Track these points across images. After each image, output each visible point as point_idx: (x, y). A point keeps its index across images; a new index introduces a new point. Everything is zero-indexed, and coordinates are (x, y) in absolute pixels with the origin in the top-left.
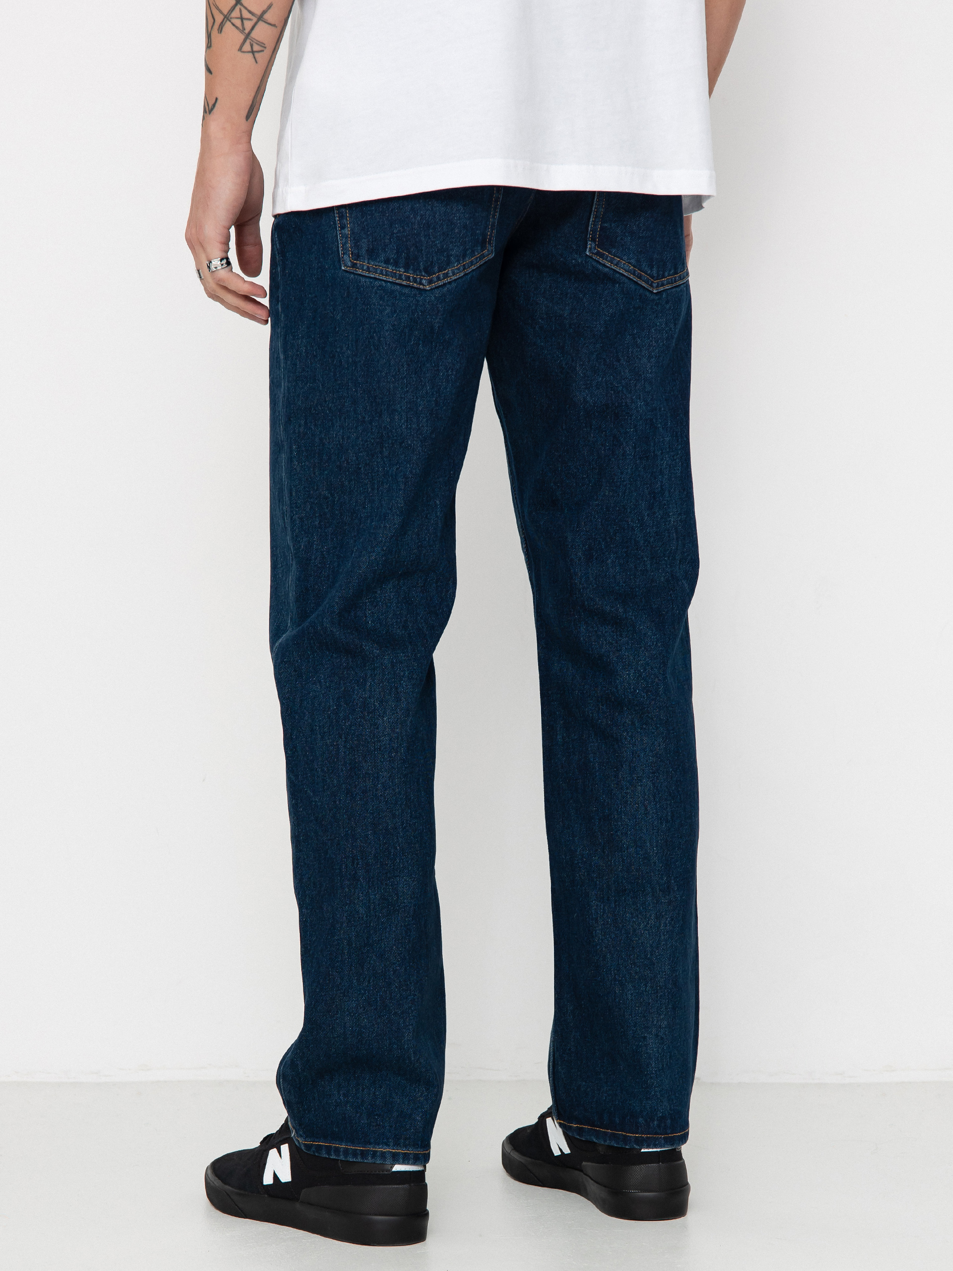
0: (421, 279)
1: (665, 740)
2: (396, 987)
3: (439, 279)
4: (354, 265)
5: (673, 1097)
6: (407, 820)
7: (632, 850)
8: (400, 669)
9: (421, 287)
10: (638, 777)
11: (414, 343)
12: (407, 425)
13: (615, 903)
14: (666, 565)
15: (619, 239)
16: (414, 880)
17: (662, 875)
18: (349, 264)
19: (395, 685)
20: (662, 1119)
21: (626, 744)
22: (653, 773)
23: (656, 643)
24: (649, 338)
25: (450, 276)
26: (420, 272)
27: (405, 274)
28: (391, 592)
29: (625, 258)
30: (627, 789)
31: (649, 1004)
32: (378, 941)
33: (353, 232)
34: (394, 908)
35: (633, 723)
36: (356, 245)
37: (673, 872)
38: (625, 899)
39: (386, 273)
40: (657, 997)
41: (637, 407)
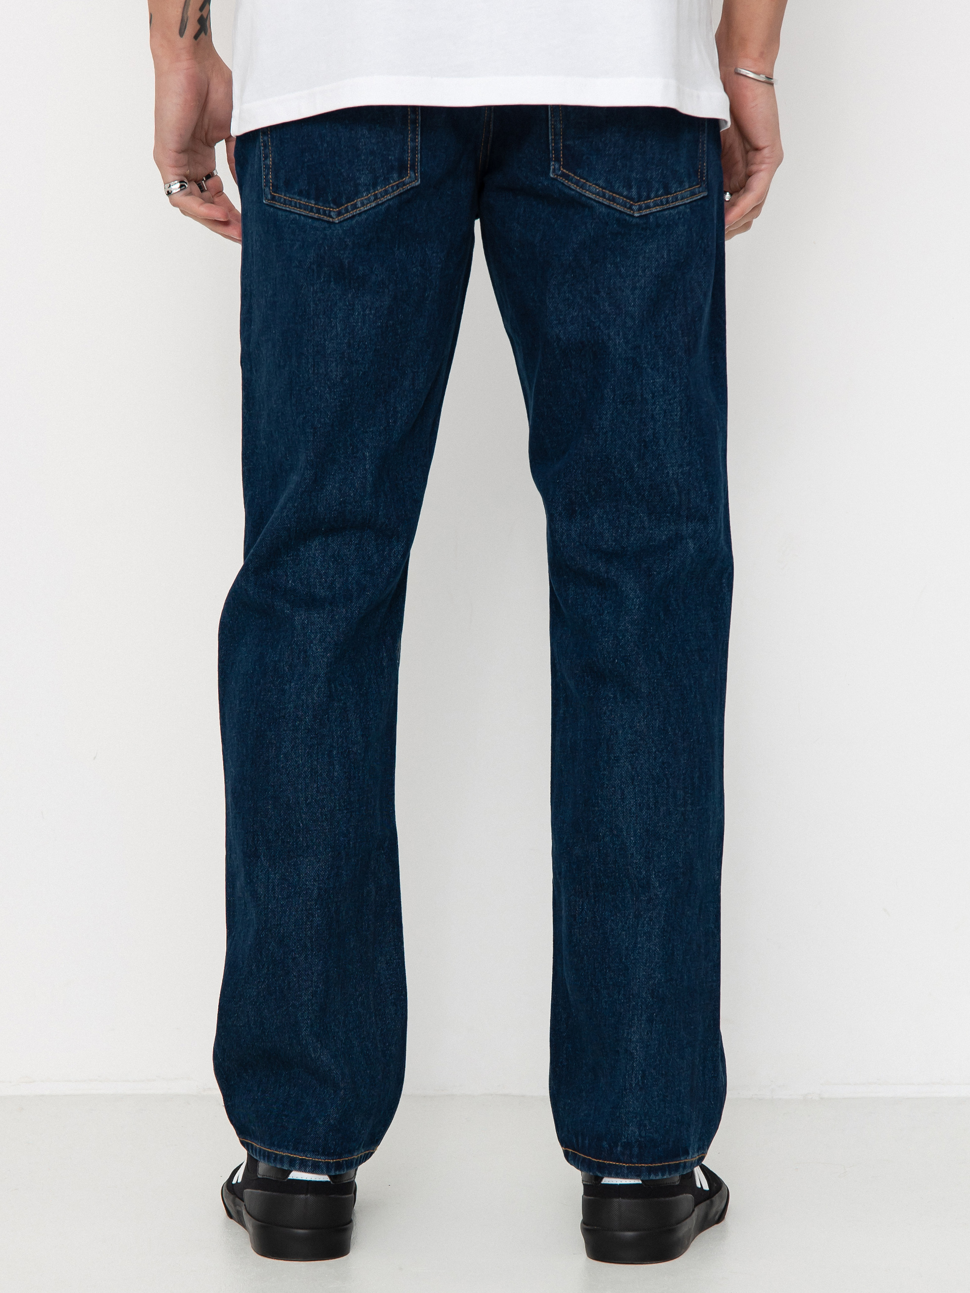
0: (330, 211)
1: (647, 716)
2: (295, 976)
3: (347, 211)
4: (273, 198)
5: (647, 1122)
6: (311, 795)
7: (607, 839)
8: (311, 631)
9: (331, 220)
10: (615, 757)
11: (324, 281)
12: (314, 370)
13: (595, 898)
14: (669, 522)
15: (584, 158)
16: (319, 861)
17: (640, 868)
18: (269, 196)
19: (304, 648)
20: (628, 1145)
21: (604, 720)
22: (633, 752)
23: (639, 607)
24: (635, 267)
25: (358, 208)
26: (329, 204)
27: (316, 206)
28: (316, 550)
29: (591, 179)
30: (605, 770)
31: (621, 1014)
32: (277, 925)
33: (274, 163)
34: (295, 890)
35: (615, 697)
36: (276, 177)
37: (654, 866)
38: (604, 894)
39: (300, 205)
40: (629, 1006)
41: (615, 345)
